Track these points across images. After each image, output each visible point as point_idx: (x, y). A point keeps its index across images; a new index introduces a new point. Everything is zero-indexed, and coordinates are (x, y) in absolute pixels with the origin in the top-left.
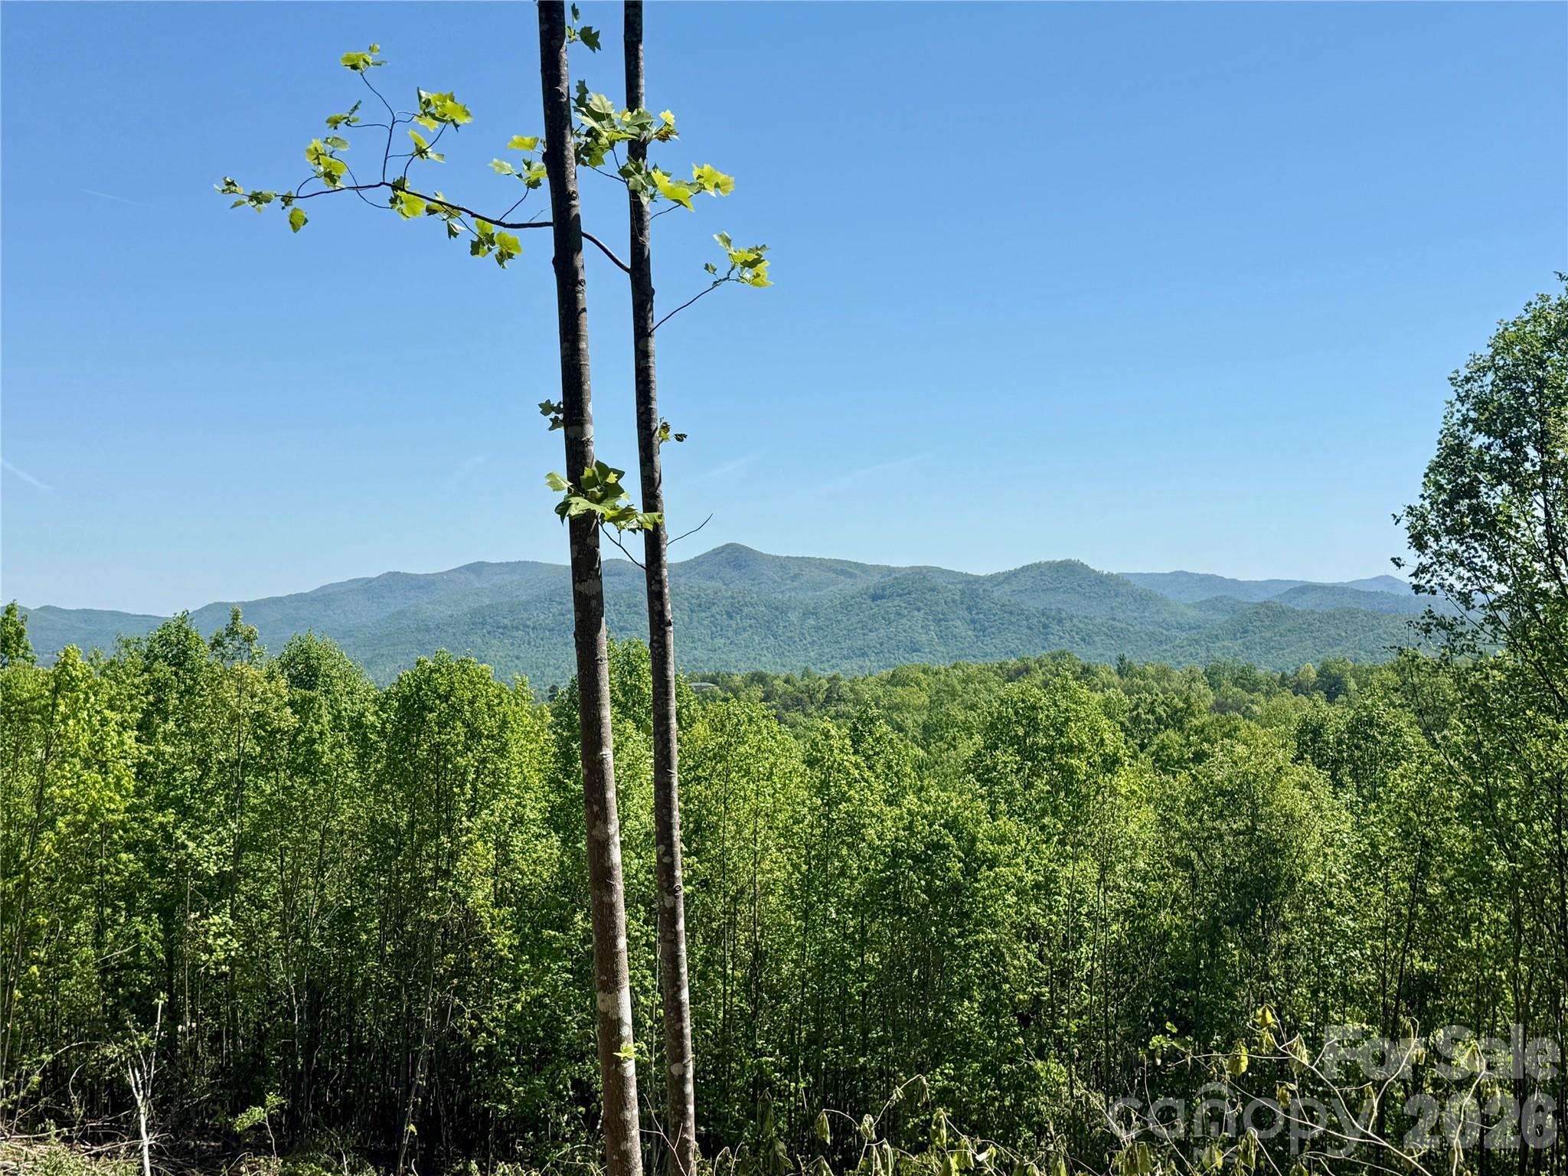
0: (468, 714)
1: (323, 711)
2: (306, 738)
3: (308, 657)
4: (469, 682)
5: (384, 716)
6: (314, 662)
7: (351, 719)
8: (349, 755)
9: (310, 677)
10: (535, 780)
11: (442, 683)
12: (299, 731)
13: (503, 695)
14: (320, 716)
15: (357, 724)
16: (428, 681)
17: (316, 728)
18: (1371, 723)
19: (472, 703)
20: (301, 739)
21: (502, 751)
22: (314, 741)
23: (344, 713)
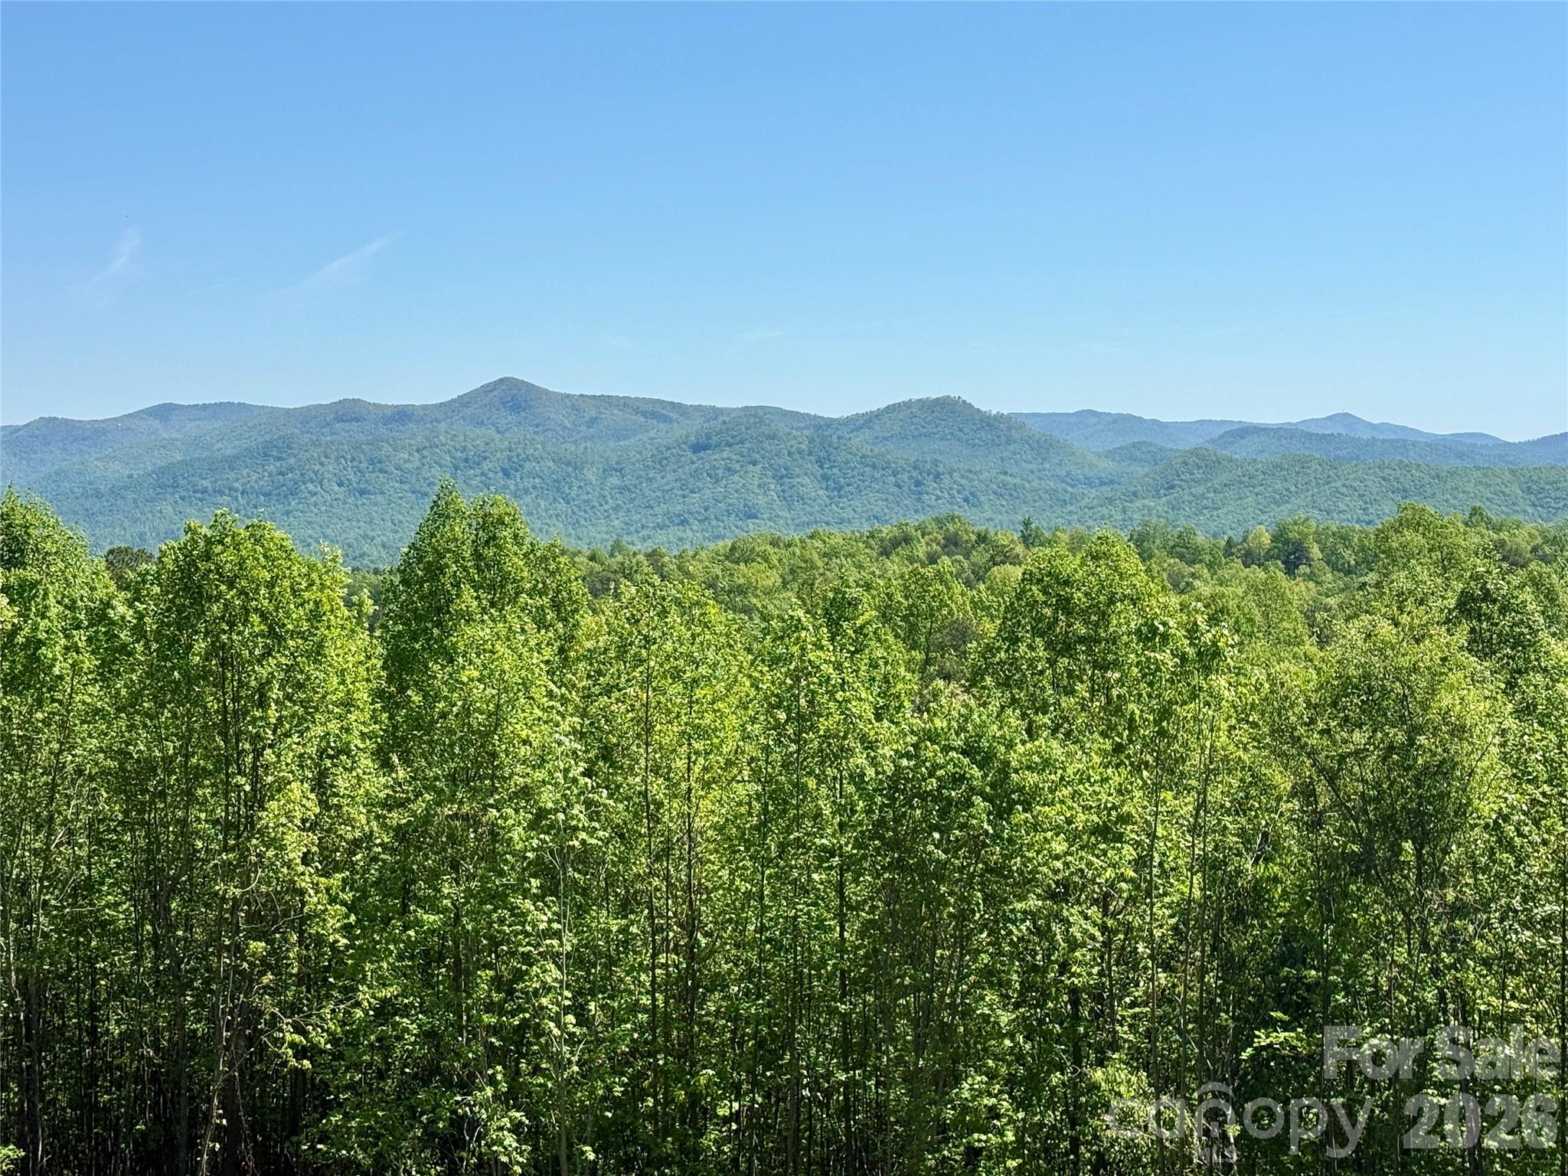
0: (266, 603)
1: (51, 601)
2: (27, 638)
3: (10, 525)
4: (265, 556)
5: (140, 607)
6: (17, 531)
7: (89, 611)
8: (89, 662)
9: (14, 552)
10: (363, 696)
11: (227, 558)
12: (16, 630)
13: (314, 576)
14: (46, 607)
15: (100, 615)
16: (207, 556)
17: (44, 624)
18: (1487, 596)
19: (270, 585)
20: (20, 640)
21: (317, 653)
22: (40, 643)
23: (80, 603)
